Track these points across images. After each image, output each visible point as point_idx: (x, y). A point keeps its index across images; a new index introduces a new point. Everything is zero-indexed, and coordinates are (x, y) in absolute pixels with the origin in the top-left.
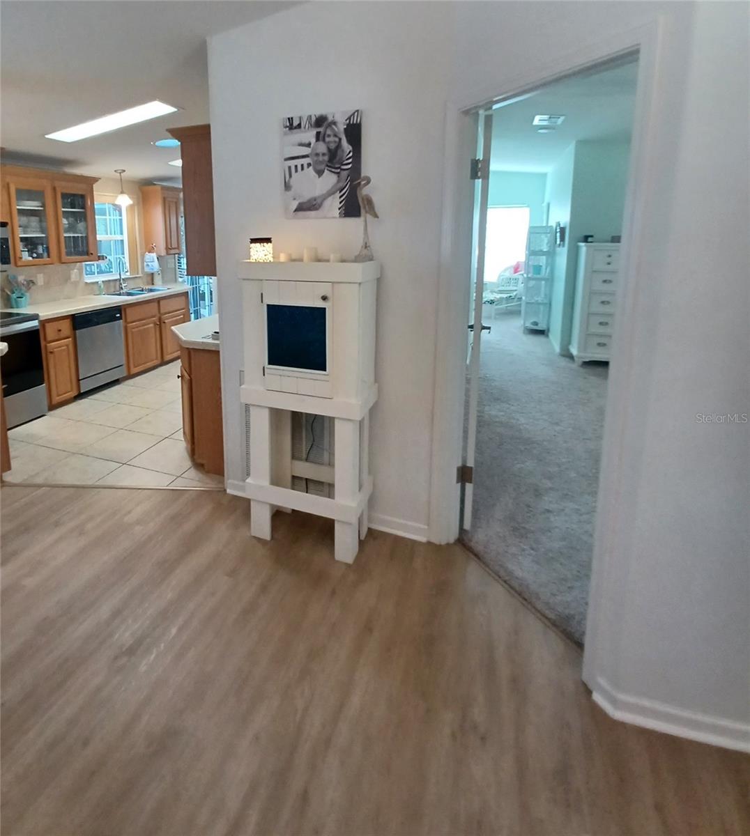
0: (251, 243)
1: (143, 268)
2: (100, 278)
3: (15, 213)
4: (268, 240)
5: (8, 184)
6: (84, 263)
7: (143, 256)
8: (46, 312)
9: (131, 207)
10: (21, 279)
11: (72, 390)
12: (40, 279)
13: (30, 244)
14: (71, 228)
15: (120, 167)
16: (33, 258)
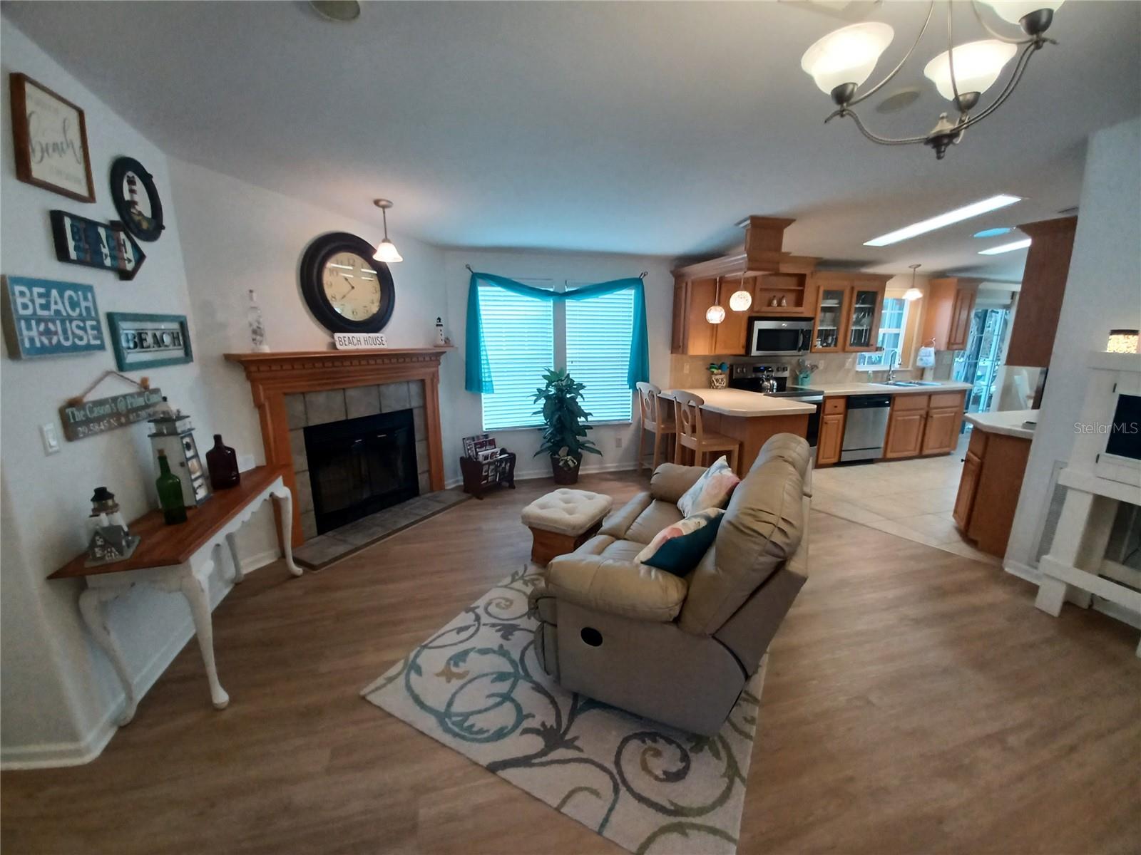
0: (1111, 335)
1: (915, 361)
2: (871, 369)
3: (819, 309)
4: (1134, 332)
5: (819, 287)
6: (859, 354)
7: (917, 350)
8: (830, 391)
9: (916, 302)
10: (808, 363)
11: (834, 457)
12: (821, 365)
13: (824, 335)
14: (858, 322)
15: (916, 262)
16: (823, 346)
